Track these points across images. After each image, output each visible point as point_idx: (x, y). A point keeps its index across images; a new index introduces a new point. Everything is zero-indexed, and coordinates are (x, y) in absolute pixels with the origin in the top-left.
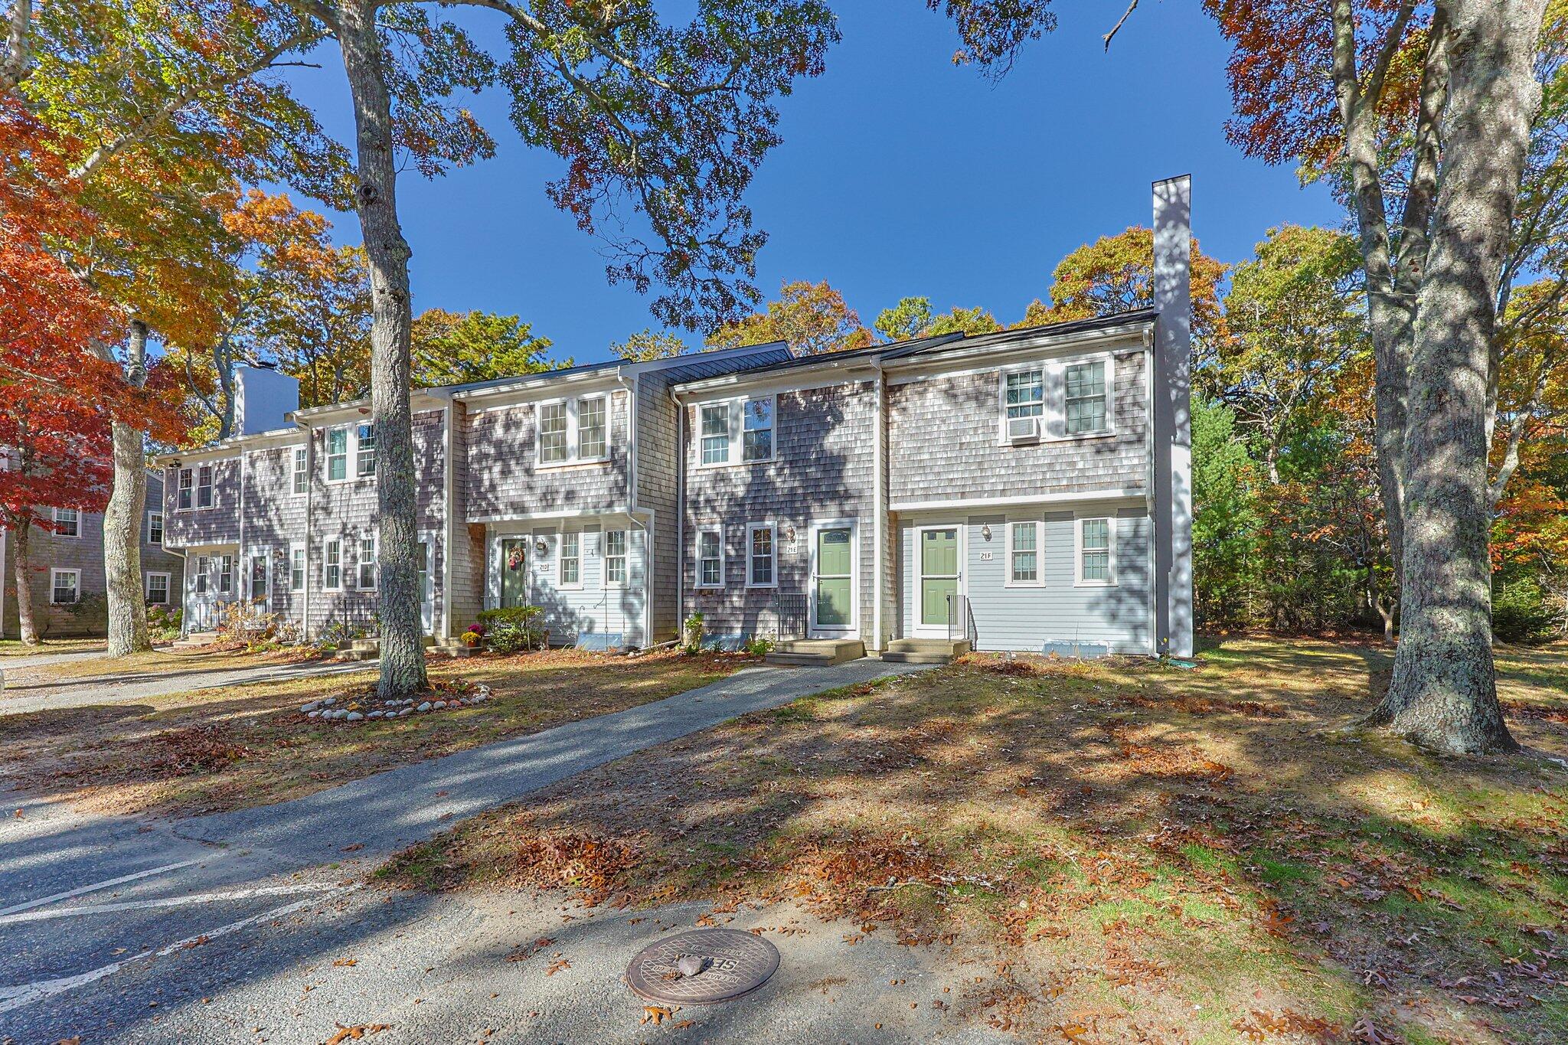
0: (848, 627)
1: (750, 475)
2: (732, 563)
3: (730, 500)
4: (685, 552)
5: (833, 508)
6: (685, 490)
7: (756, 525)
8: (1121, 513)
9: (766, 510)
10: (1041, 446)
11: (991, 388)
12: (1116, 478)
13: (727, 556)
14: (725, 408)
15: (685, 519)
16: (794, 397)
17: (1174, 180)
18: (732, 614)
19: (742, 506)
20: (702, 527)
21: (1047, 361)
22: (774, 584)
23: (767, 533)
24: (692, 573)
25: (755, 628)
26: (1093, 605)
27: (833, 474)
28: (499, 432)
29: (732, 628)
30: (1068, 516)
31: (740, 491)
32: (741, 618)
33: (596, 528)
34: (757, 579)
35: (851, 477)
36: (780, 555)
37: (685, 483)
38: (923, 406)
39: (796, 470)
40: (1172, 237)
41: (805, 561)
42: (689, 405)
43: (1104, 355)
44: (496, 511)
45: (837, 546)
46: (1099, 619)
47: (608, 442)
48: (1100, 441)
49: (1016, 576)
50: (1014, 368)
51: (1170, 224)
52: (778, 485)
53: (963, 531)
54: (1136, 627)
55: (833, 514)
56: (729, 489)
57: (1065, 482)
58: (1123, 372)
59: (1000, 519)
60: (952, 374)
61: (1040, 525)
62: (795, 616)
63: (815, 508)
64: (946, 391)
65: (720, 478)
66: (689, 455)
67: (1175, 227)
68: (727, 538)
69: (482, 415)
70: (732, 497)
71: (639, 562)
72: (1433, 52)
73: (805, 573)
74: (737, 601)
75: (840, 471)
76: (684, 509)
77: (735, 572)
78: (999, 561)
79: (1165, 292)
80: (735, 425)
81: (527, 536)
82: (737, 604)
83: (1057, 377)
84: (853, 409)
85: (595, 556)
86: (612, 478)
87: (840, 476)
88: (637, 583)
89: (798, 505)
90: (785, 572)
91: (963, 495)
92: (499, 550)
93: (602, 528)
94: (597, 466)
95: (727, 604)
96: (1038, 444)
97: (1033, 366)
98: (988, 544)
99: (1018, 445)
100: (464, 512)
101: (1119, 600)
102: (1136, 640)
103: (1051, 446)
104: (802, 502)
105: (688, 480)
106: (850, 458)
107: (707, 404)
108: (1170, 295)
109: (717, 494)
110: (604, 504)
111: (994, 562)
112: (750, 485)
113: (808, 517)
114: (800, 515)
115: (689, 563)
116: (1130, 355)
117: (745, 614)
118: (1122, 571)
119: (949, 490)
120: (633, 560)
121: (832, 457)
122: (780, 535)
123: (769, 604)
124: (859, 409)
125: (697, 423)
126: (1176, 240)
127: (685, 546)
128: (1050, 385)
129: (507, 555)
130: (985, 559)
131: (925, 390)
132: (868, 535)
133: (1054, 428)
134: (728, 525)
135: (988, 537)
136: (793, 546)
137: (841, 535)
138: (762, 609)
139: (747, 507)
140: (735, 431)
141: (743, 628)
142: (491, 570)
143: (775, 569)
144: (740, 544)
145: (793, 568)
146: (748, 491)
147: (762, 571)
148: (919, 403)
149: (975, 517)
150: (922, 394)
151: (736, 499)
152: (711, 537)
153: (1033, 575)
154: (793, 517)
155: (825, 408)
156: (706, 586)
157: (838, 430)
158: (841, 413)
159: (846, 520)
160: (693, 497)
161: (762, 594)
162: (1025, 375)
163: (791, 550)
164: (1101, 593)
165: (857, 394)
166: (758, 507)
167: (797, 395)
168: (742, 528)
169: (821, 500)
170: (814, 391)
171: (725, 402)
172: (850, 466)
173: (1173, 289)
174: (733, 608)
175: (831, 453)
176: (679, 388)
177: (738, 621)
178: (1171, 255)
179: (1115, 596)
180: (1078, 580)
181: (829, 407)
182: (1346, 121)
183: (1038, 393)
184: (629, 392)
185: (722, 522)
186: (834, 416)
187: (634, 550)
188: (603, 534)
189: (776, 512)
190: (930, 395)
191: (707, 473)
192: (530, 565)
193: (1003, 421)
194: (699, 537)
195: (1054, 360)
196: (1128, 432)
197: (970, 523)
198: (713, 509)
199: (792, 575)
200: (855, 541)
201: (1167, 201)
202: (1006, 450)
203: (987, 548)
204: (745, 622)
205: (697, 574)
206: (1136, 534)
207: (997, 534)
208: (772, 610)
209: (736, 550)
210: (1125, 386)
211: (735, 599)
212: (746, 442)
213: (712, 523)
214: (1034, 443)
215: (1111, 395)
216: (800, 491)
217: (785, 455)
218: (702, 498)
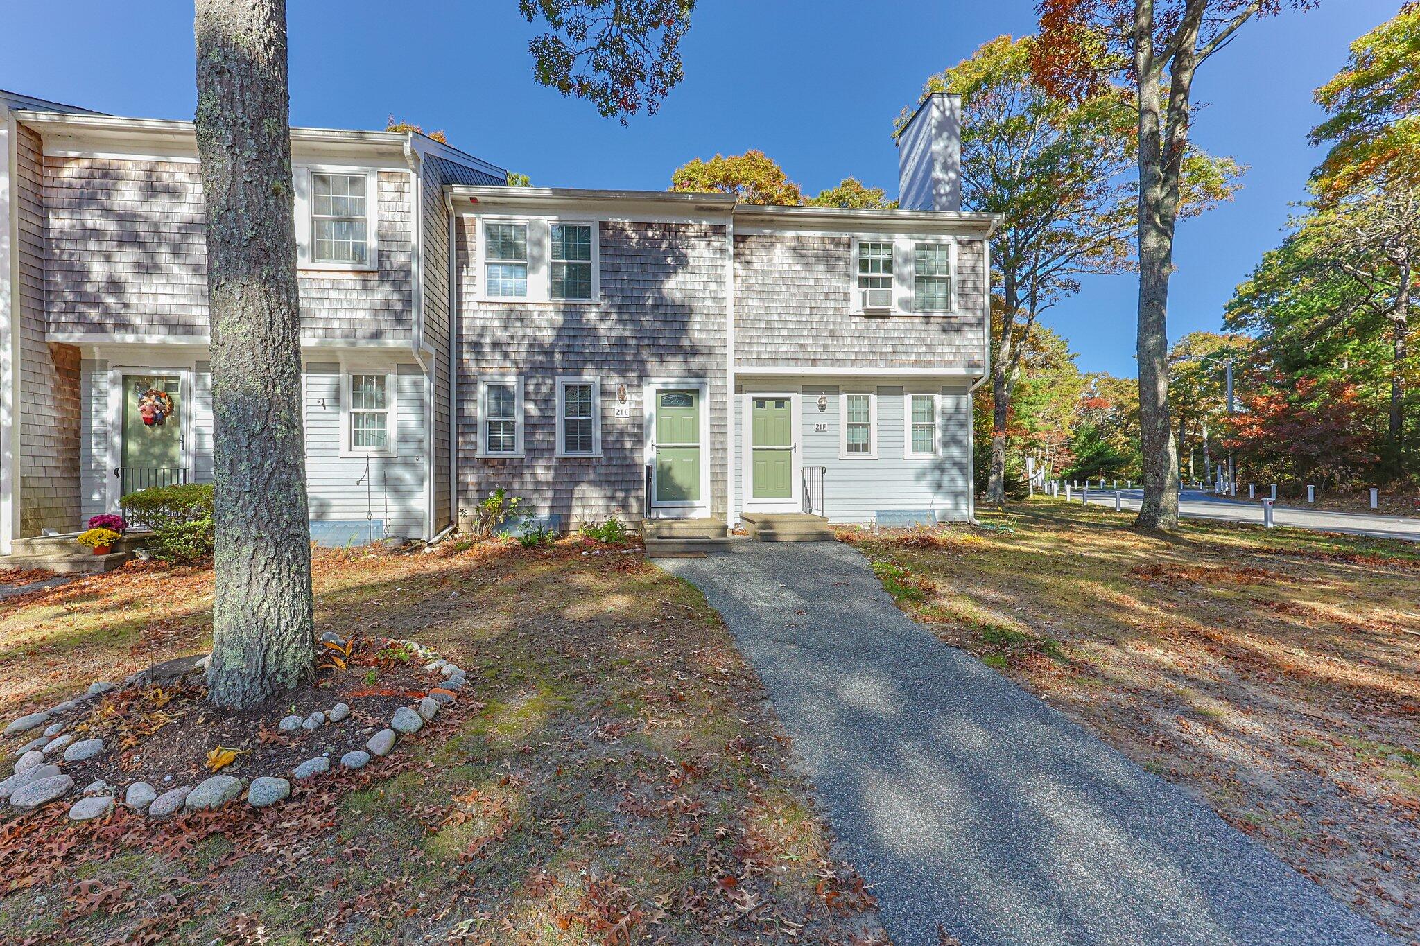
0: (696, 503)
1: (560, 317)
2: (535, 426)
3: (531, 345)
4: (460, 410)
5: (675, 364)
6: (460, 327)
7: (572, 380)
8: (946, 391)
9: (585, 362)
10: (893, 320)
11: (841, 252)
12: (958, 357)
13: (527, 416)
14: (523, 229)
15: (461, 365)
16: (623, 229)
17: (949, 95)
18: (535, 490)
19: (549, 354)
20: (487, 378)
21: (897, 235)
22: (597, 452)
23: (585, 390)
24: (472, 437)
25: (570, 507)
26: (920, 476)
27: (677, 326)
28: (128, 197)
29: (534, 507)
30: (898, 391)
31: (547, 335)
32: (550, 494)
33: (333, 368)
34: (570, 445)
35: (698, 330)
36: (604, 417)
37: (460, 319)
38: (770, 262)
39: (626, 317)
40: (946, 147)
41: (640, 426)
42: (465, 215)
43: (947, 239)
44: (123, 325)
45: (679, 410)
46: (926, 490)
47: (373, 243)
48: (945, 320)
49: (850, 448)
50: (866, 237)
51: (945, 135)
52: (602, 332)
53: (797, 399)
54: (956, 495)
55: (676, 373)
56: (529, 331)
57: (913, 357)
58: (965, 257)
59: (835, 390)
60: (803, 233)
61: (874, 398)
62: (627, 491)
63: (652, 363)
64: (794, 249)
65: (515, 316)
66: (465, 281)
67: (949, 138)
68: (527, 393)
69: (86, 163)
70: (535, 344)
71: (411, 419)
72: (1188, 38)
73: (639, 440)
74: (542, 473)
75: (684, 324)
76: (460, 352)
77: (539, 437)
78: (835, 433)
79: (941, 196)
80: (536, 251)
81: (183, 374)
82: (542, 478)
83: (906, 253)
84: (699, 253)
85: (328, 409)
86: (379, 296)
87: (684, 330)
88: (409, 449)
89: (629, 358)
90: (611, 438)
91: (814, 362)
92: (115, 395)
93: (342, 368)
94: (351, 276)
95: (528, 478)
96: (888, 317)
97: (884, 239)
98: (822, 415)
99: (870, 315)
100: (44, 325)
101: (943, 471)
102: (957, 507)
103: (901, 320)
104: (635, 354)
105: (465, 315)
106: (697, 310)
107: (493, 218)
108: (944, 199)
109: (512, 337)
110: (367, 333)
111: (829, 433)
112: (560, 329)
113: (643, 375)
114: (632, 370)
115: (469, 425)
116: (971, 242)
117: (555, 491)
118: (945, 444)
119: (801, 356)
120: (402, 417)
121: (674, 306)
122: (604, 393)
123: (592, 477)
124: (707, 254)
125: (478, 242)
126: (949, 150)
127: (460, 401)
128: (900, 260)
129: (132, 401)
130: (820, 429)
131: (772, 245)
132: (719, 398)
133: (905, 303)
134: (527, 377)
135: (822, 408)
136: (623, 407)
137: (684, 398)
138: (578, 483)
139: (557, 356)
140: (538, 260)
141: (551, 507)
142: (95, 423)
143: (597, 434)
144: (546, 402)
145: (622, 433)
146: (558, 337)
147: (578, 435)
148: (765, 259)
149: (811, 386)
150: (769, 248)
151: (541, 345)
152: (500, 392)
153: (865, 448)
154: (623, 371)
155: (664, 247)
156: (493, 454)
157: (681, 275)
158: (685, 256)
159: (693, 380)
160: (475, 338)
161: (580, 465)
162: (876, 246)
163: (620, 412)
164: (927, 464)
165: (706, 236)
166: (572, 357)
167: (627, 226)
168: (549, 382)
169: (660, 355)
170: (650, 225)
171: (520, 219)
172: (697, 318)
173: (946, 195)
174: (537, 482)
175: (674, 301)
176: (458, 189)
177: (545, 499)
178: (945, 163)
179: (940, 467)
180: (908, 452)
181: (670, 247)
182: (1142, 73)
183: (888, 266)
184: (413, 176)
185: (520, 374)
186: (676, 259)
187: (403, 403)
188: (344, 378)
189: (599, 366)
190: (778, 252)
191: (496, 307)
192: (189, 418)
193: (855, 290)
194: (482, 389)
195: (903, 235)
196: (969, 315)
197: (804, 392)
198: (506, 356)
199: (622, 442)
200: (704, 405)
201: (943, 113)
202: (857, 319)
203: (822, 419)
204: (554, 499)
205: (480, 439)
206: (957, 410)
207: (831, 405)
208: (595, 484)
209: (540, 409)
210: (967, 271)
211: (539, 471)
212: (553, 276)
213: (503, 374)
214: (885, 315)
215: (955, 278)
216: (633, 342)
217: (611, 297)
218: (487, 341)
